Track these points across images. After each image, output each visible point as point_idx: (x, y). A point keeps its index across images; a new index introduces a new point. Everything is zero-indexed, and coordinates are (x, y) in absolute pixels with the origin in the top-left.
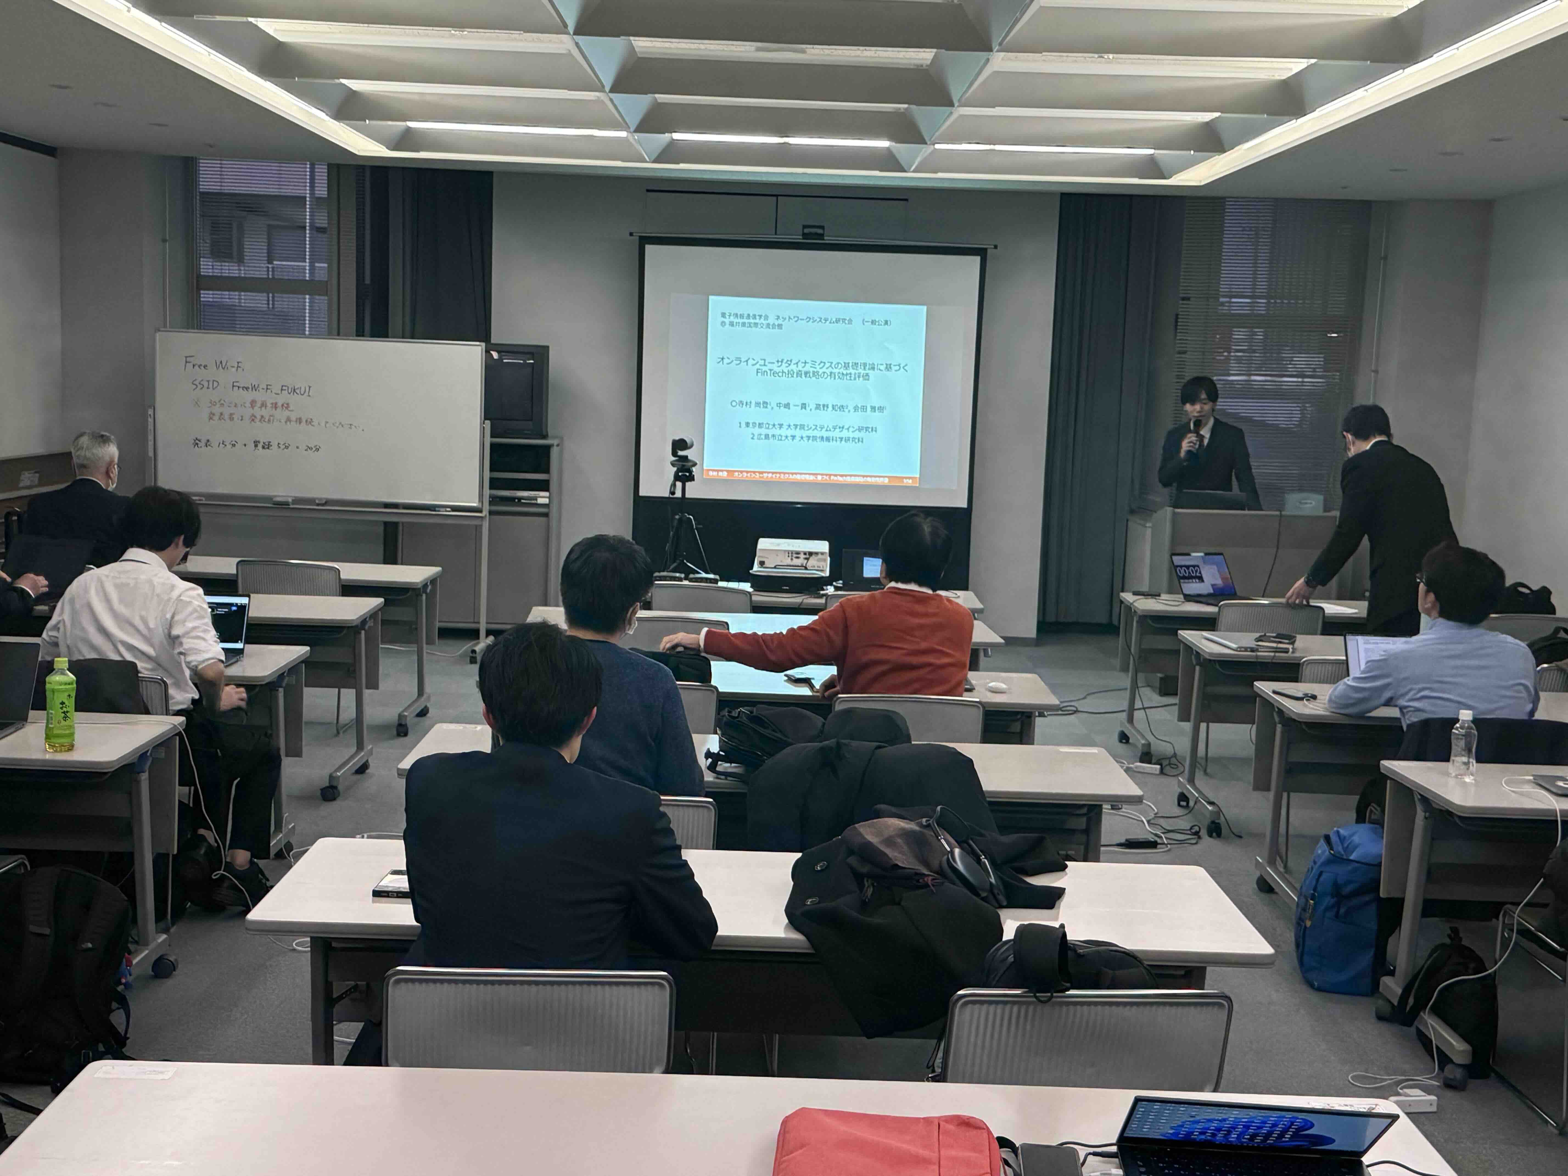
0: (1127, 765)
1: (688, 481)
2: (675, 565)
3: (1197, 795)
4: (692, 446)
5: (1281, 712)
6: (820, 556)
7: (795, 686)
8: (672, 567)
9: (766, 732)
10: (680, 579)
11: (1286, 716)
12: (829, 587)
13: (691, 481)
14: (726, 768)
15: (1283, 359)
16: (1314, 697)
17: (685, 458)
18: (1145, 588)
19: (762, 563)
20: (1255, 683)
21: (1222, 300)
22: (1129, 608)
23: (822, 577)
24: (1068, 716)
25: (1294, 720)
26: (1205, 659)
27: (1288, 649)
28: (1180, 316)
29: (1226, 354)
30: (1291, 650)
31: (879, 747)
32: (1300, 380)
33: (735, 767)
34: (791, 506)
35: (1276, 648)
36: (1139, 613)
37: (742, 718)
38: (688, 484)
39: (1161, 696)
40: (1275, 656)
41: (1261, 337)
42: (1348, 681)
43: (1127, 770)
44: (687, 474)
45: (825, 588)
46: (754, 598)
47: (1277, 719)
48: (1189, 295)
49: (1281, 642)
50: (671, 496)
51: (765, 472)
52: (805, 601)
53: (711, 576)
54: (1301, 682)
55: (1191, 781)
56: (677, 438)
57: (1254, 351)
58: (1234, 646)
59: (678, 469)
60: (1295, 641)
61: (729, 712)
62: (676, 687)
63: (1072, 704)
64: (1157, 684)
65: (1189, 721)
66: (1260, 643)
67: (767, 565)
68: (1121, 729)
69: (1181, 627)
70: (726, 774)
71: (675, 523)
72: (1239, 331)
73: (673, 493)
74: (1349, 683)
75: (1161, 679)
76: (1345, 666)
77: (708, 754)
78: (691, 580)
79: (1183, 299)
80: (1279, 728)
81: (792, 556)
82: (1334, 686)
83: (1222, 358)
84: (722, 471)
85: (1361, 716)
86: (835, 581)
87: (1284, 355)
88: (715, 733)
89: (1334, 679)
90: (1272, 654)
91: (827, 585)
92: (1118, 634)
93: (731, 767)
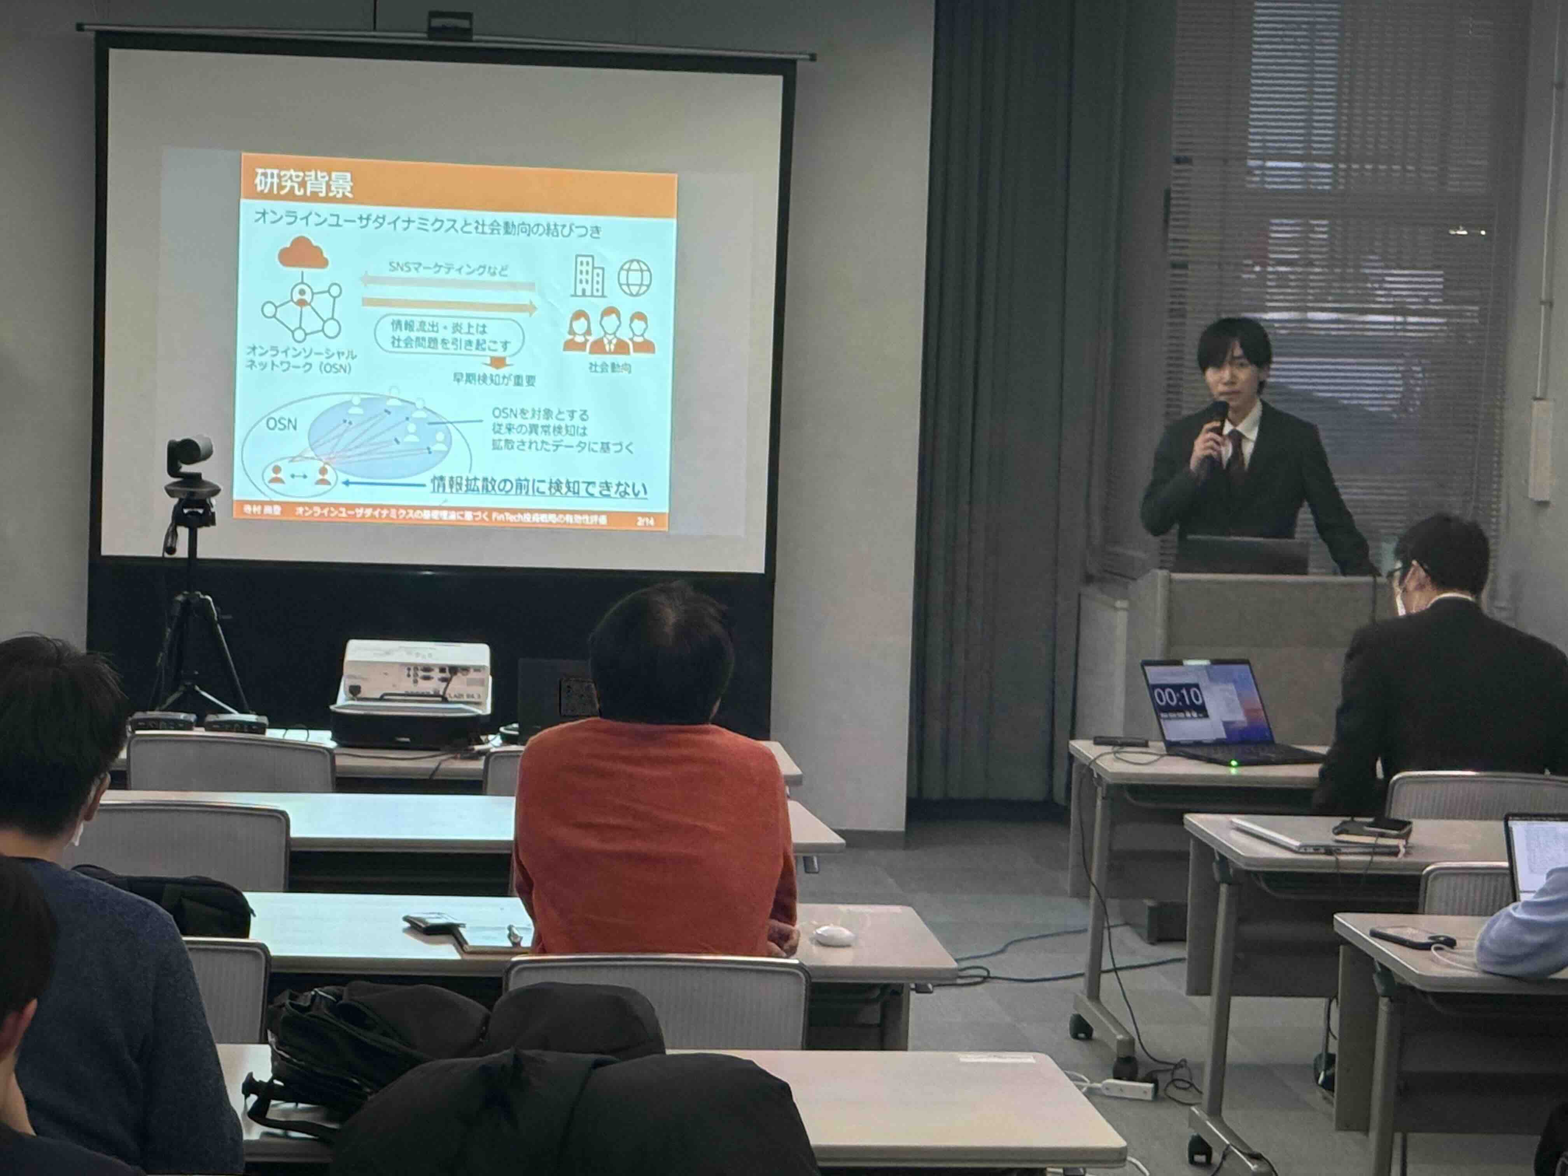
0: (1088, 1084)
1: (200, 526)
2: (176, 696)
3: (1227, 1142)
4: (208, 455)
5: (1386, 973)
6: (472, 675)
7: (427, 942)
8: (170, 700)
9: (369, 1037)
10: (188, 726)
11: (1397, 980)
12: (491, 737)
13: (207, 525)
14: (285, 1112)
15: (1366, 278)
16: (1450, 943)
17: (195, 479)
18: (1117, 731)
19: (355, 691)
20: (1336, 916)
21: (1252, 163)
22: (1088, 771)
23: (478, 718)
24: (972, 988)
25: (1412, 988)
26: (1238, 871)
27: (1397, 847)
28: (1173, 195)
29: (1257, 269)
30: (1403, 850)
31: (597, 1064)
32: (1399, 319)
33: (303, 1111)
34: (410, 573)
35: (1375, 846)
36: (1109, 780)
37: (318, 1009)
38: (202, 532)
39: (1152, 944)
40: (1371, 862)
41: (1325, 236)
42: (1516, 911)
43: (1090, 1094)
44: (201, 511)
45: (483, 738)
46: (340, 761)
47: (1380, 988)
48: (1187, 154)
49: (1382, 835)
50: (166, 555)
51: (359, 506)
52: (443, 766)
53: (252, 718)
54: (1423, 913)
55: (1215, 1112)
56: (178, 439)
57: (1311, 264)
58: (1295, 843)
59: (180, 500)
60: (1410, 832)
61: (293, 997)
62: (181, 950)
63: (978, 962)
64: (1145, 920)
65: (1208, 993)
66: (1344, 837)
67: (364, 693)
68: (1076, 1013)
69: (1186, 807)
70: (287, 1126)
71: (177, 611)
72: (1282, 225)
73: (170, 550)
74: (1517, 915)
75: (1151, 909)
76: (1507, 880)
77: (250, 1086)
78: (210, 727)
79: (1178, 161)
80: (1384, 1005)
81: (416, 675)
82: (1488, 920)
83: (1253, 276)
84: (272, 503)
85: (1540, 979)
86: (504, 725)
87: (1367, 271)
88: (264, 1041)
89: (1488, 909)
90: (1367, 858)
91: (486, 733)
92: (1066, 822)
93: (296, 1110)
